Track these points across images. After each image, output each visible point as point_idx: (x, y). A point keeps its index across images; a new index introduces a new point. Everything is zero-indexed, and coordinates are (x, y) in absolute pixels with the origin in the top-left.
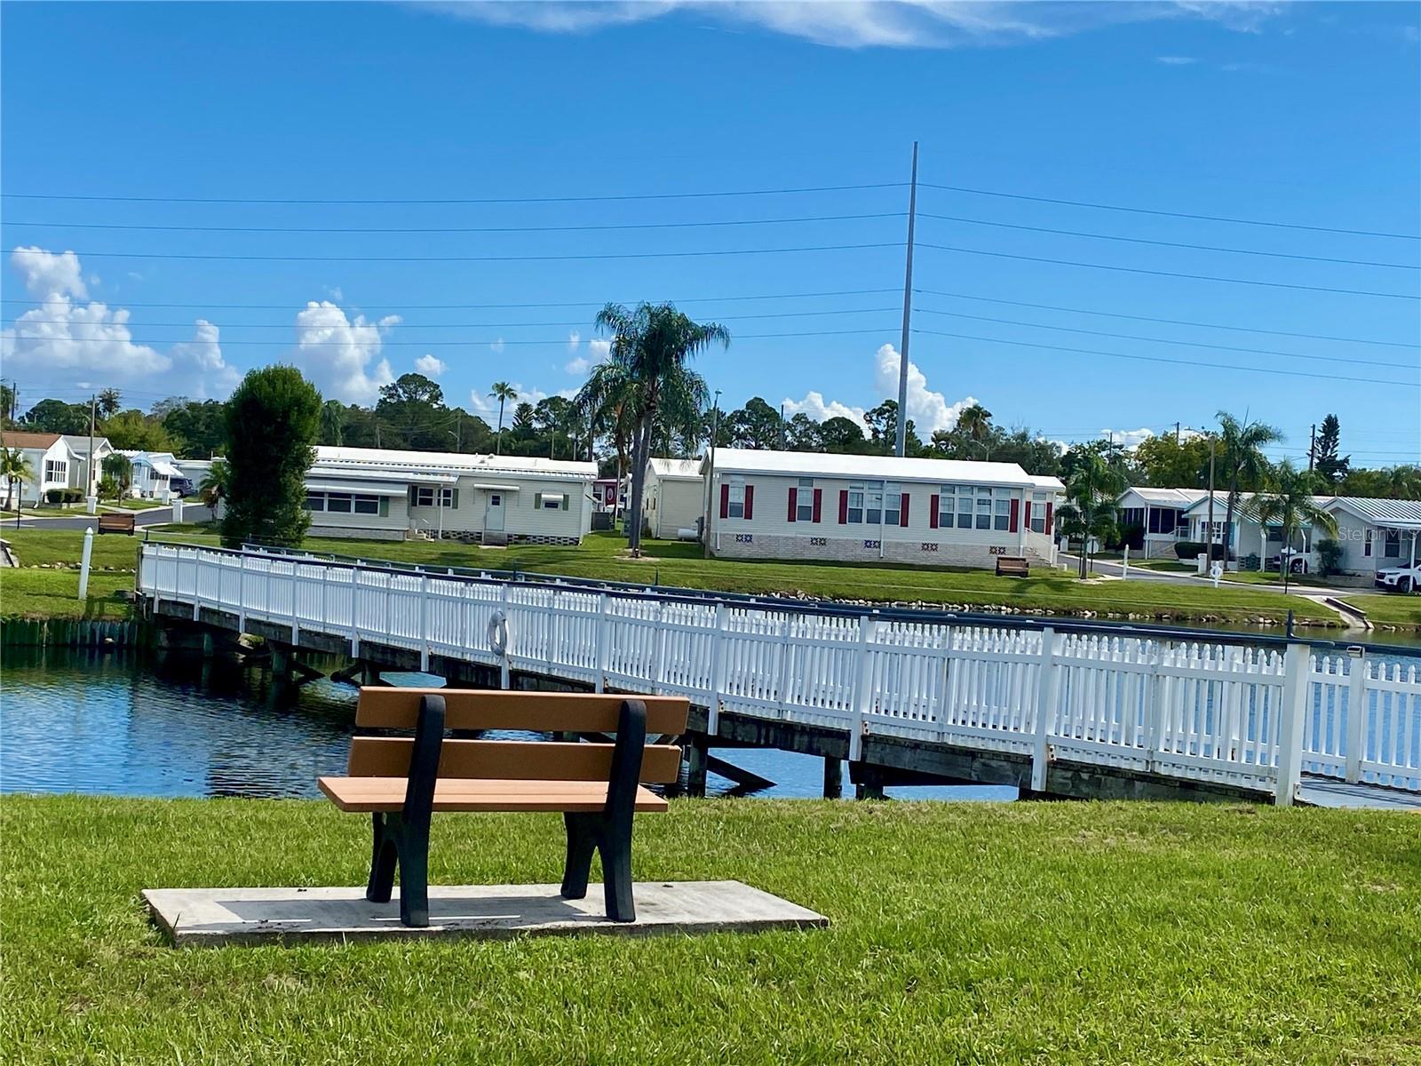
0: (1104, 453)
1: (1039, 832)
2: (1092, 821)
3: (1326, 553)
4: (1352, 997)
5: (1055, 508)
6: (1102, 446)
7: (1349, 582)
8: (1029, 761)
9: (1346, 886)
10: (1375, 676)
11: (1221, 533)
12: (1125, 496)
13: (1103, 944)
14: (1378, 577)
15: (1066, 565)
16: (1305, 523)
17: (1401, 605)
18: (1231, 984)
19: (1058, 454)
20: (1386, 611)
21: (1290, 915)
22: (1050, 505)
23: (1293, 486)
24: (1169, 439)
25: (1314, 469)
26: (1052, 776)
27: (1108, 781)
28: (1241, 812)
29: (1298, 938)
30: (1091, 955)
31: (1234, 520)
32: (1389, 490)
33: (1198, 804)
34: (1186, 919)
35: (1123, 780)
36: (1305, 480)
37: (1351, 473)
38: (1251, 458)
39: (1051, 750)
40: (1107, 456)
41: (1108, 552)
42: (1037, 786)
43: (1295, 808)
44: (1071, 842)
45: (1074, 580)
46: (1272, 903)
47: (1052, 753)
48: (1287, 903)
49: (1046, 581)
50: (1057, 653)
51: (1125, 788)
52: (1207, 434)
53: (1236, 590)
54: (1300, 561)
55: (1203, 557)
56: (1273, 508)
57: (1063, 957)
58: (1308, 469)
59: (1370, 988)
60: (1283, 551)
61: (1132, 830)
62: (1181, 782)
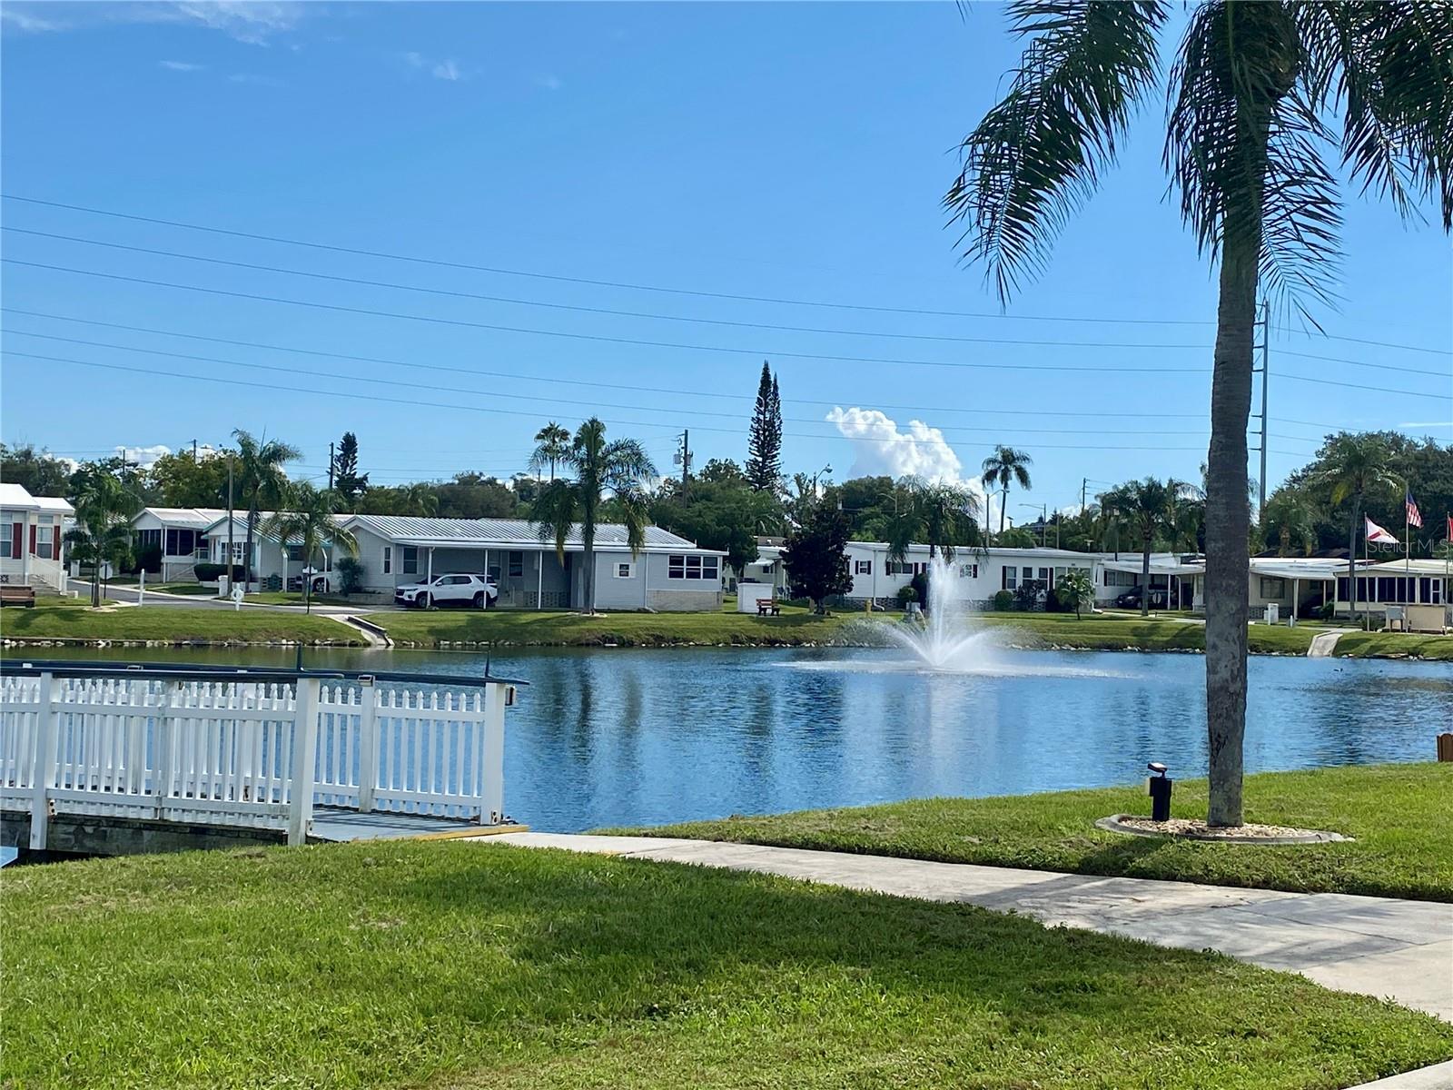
0: (117, 472)
1: (32, 902)
2: (91, 883)
3: (347, 571)
4: (353, 1046)
5: (63, 531)
6: (115, 463)
7: (370, 600)
8: (27, 818)
9: (352, 927)
10: (385, 703)
11: (242, 554)
12: (140, 518)
13: (96, 1023)
14: (398, 594)
15: (76, 592)
16: (326, 541)
17: (420, 621)
18: (230, 1050)
19: (66, 473)
20: (405, 628)
21: (293, 966)
22: (57, 529)
23: (313, 505)
24: (185, 457)
25: (334, 487)
26: (52, 832)
27: (115, 833)
28: (250, 857)
29: (301, 988)
30: (81, 1037)
31: (255, 540)
32: (408, 507)
33: (206, 852)
34: (187, 983)
35: (131, 830)
36: (325, 498)
37: (370, 490)
38: (270, 475)
39: (52, 804)
40: (120, 474)
41: (125, 575)
42: (36, 845)
43: (306, 846)
44: (67, 910)
45: (86, 608)
46: (277, 954)
47: (53, 807)
48: (292, 952)
49: (55, 611)
50: (56, 699)
51: (133, 838)
52: (225, 452)
53: (258, 612)
54: (321, 580)
55: (223, 579)
56: (293, 528)
57: (53, 1044)
58: (327, 487)
59: (370, 1035)
60: (304, 571)
61: (135, 889)
62: (191, 827)
